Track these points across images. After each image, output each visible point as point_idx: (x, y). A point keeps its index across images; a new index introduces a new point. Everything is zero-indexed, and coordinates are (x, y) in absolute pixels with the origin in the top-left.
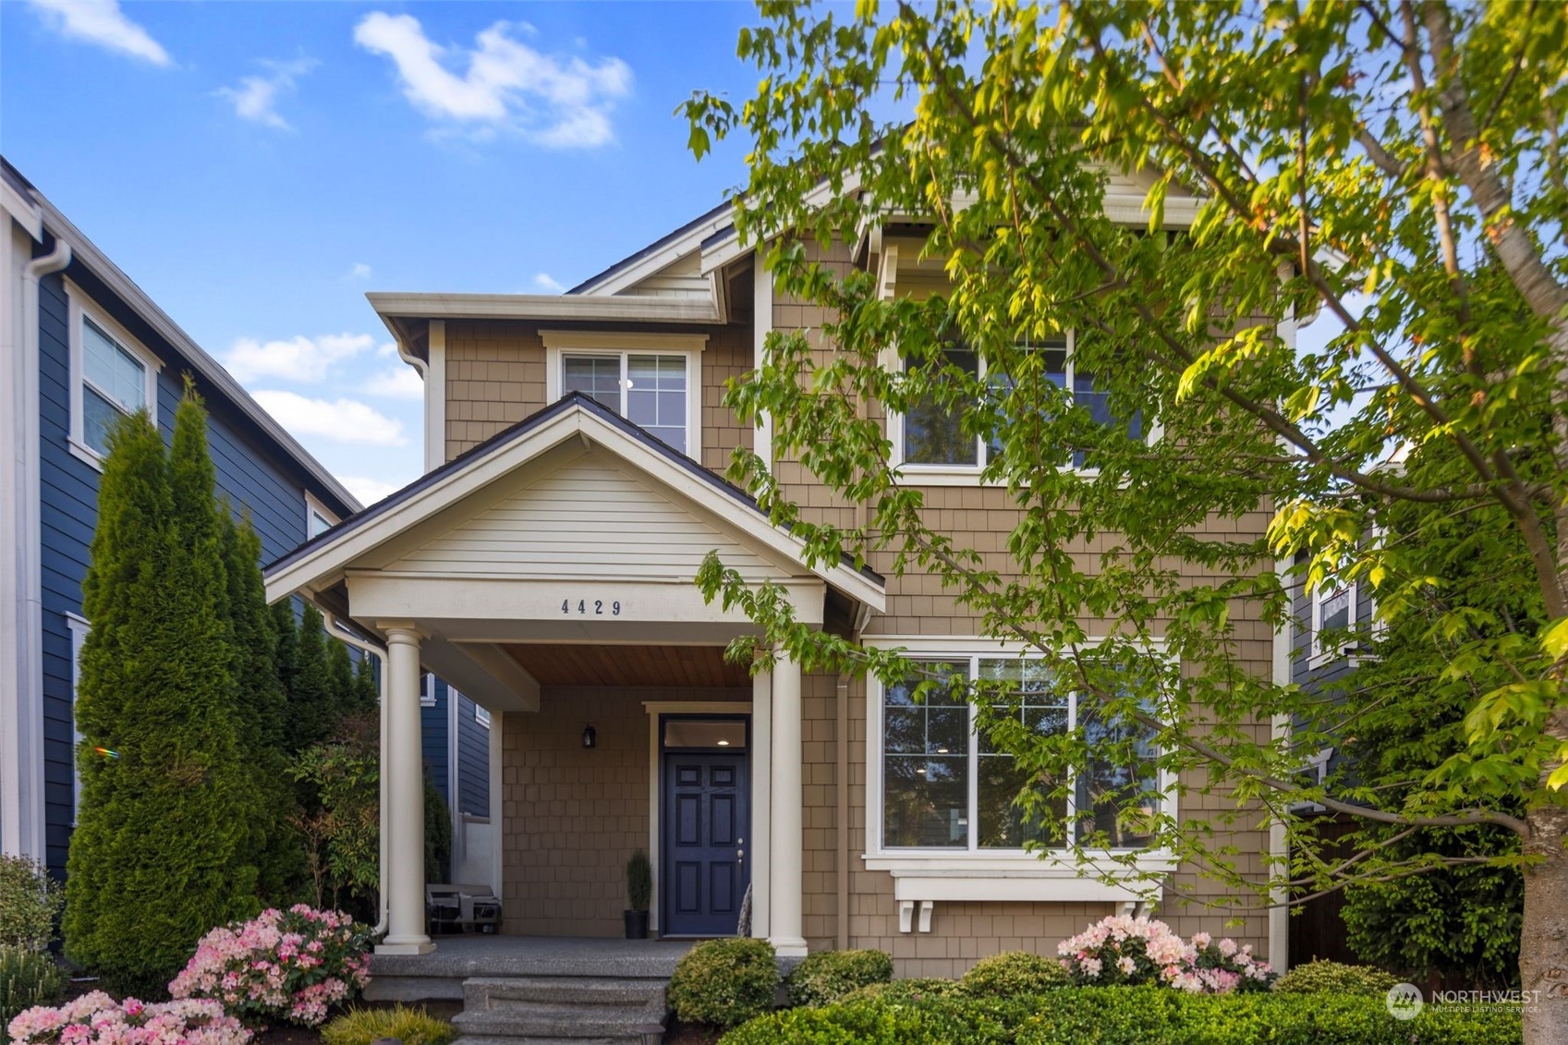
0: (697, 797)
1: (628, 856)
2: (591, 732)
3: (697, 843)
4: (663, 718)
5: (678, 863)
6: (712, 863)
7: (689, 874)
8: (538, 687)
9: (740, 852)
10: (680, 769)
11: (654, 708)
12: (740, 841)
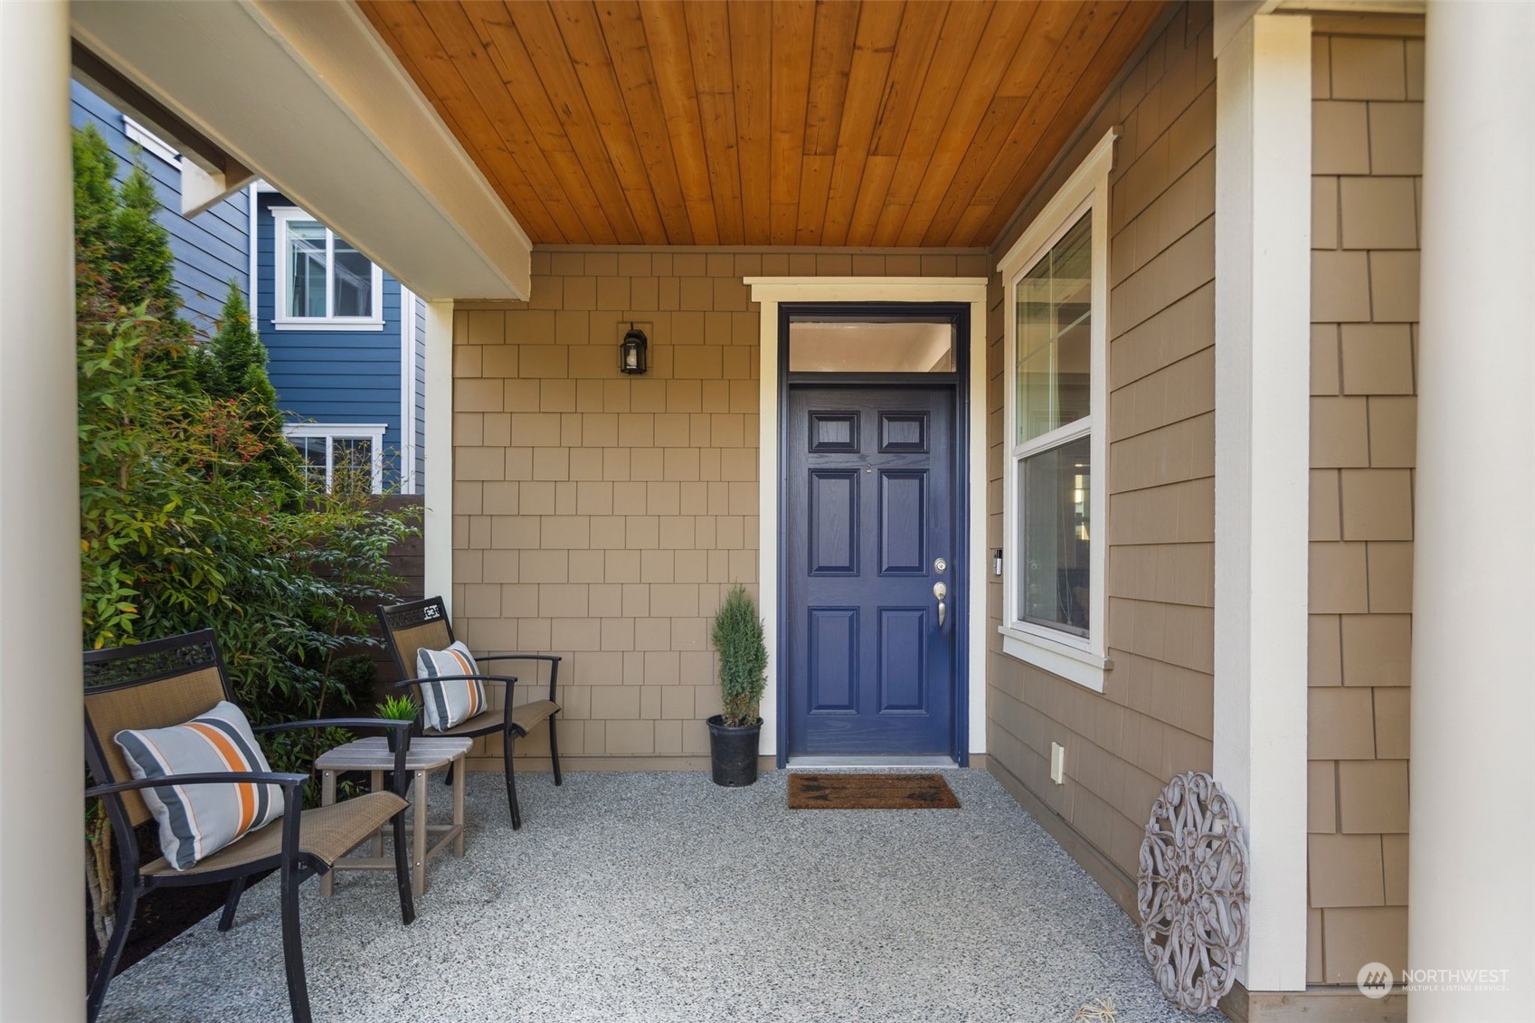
0: (849, 474)
1: (713, 603)
2: (636, 340)
3: (850, 569)
4: (788, 312)
5: (811, 610)
6: (881, 610)
7: (833, 633)
8: (528, 247)
9: (940, 589)
10: (818, 417)
11: (770, 291)
12: (940, 565)
